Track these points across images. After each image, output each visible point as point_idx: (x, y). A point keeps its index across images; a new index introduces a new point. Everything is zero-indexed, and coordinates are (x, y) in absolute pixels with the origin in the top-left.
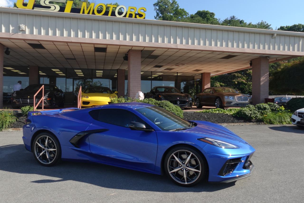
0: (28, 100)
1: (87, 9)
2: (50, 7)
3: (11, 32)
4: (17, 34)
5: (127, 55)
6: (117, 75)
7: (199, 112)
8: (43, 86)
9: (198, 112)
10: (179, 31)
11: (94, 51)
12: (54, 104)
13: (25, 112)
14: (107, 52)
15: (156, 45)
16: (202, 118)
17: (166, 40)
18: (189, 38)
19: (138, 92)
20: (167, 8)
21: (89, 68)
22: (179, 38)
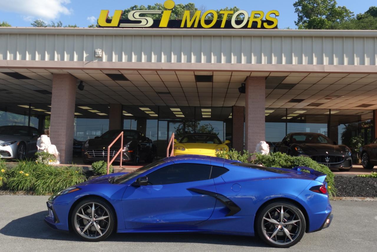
0: (103, 152)
1: (190, 20)
2: (140, 22)
3: (85, 60)
4: (92, 62)
5: (245, 84)
6: (232, 116)
7: (364, 177)
8: (122, 132)
9: (362, 177)
10: (327, 44)
11: (195, 81)
12: (138, 159)
13: (97, 169)
14: (213, 81)
15: (289, 68)
16: (368, 187)
17: (305, 60)
18: (345, 55)
19: (259, 142)
20: (317, 7)
21: (191, 105)
22: (326, 56)
